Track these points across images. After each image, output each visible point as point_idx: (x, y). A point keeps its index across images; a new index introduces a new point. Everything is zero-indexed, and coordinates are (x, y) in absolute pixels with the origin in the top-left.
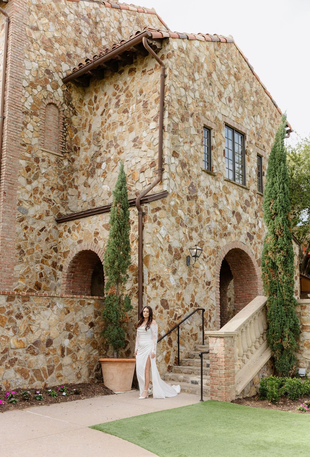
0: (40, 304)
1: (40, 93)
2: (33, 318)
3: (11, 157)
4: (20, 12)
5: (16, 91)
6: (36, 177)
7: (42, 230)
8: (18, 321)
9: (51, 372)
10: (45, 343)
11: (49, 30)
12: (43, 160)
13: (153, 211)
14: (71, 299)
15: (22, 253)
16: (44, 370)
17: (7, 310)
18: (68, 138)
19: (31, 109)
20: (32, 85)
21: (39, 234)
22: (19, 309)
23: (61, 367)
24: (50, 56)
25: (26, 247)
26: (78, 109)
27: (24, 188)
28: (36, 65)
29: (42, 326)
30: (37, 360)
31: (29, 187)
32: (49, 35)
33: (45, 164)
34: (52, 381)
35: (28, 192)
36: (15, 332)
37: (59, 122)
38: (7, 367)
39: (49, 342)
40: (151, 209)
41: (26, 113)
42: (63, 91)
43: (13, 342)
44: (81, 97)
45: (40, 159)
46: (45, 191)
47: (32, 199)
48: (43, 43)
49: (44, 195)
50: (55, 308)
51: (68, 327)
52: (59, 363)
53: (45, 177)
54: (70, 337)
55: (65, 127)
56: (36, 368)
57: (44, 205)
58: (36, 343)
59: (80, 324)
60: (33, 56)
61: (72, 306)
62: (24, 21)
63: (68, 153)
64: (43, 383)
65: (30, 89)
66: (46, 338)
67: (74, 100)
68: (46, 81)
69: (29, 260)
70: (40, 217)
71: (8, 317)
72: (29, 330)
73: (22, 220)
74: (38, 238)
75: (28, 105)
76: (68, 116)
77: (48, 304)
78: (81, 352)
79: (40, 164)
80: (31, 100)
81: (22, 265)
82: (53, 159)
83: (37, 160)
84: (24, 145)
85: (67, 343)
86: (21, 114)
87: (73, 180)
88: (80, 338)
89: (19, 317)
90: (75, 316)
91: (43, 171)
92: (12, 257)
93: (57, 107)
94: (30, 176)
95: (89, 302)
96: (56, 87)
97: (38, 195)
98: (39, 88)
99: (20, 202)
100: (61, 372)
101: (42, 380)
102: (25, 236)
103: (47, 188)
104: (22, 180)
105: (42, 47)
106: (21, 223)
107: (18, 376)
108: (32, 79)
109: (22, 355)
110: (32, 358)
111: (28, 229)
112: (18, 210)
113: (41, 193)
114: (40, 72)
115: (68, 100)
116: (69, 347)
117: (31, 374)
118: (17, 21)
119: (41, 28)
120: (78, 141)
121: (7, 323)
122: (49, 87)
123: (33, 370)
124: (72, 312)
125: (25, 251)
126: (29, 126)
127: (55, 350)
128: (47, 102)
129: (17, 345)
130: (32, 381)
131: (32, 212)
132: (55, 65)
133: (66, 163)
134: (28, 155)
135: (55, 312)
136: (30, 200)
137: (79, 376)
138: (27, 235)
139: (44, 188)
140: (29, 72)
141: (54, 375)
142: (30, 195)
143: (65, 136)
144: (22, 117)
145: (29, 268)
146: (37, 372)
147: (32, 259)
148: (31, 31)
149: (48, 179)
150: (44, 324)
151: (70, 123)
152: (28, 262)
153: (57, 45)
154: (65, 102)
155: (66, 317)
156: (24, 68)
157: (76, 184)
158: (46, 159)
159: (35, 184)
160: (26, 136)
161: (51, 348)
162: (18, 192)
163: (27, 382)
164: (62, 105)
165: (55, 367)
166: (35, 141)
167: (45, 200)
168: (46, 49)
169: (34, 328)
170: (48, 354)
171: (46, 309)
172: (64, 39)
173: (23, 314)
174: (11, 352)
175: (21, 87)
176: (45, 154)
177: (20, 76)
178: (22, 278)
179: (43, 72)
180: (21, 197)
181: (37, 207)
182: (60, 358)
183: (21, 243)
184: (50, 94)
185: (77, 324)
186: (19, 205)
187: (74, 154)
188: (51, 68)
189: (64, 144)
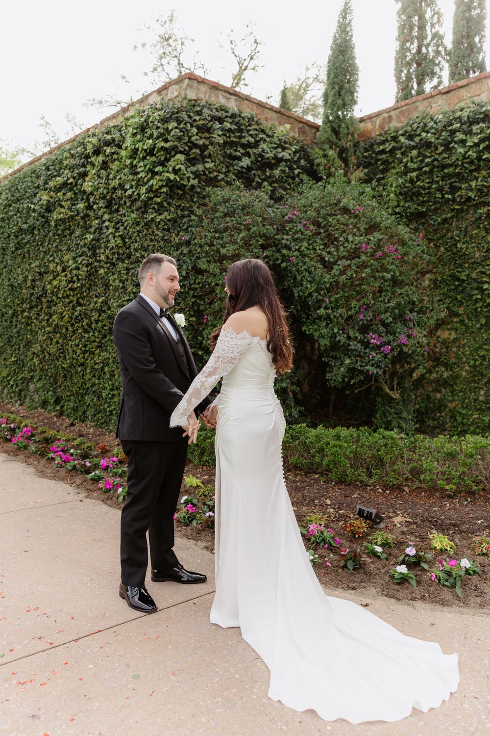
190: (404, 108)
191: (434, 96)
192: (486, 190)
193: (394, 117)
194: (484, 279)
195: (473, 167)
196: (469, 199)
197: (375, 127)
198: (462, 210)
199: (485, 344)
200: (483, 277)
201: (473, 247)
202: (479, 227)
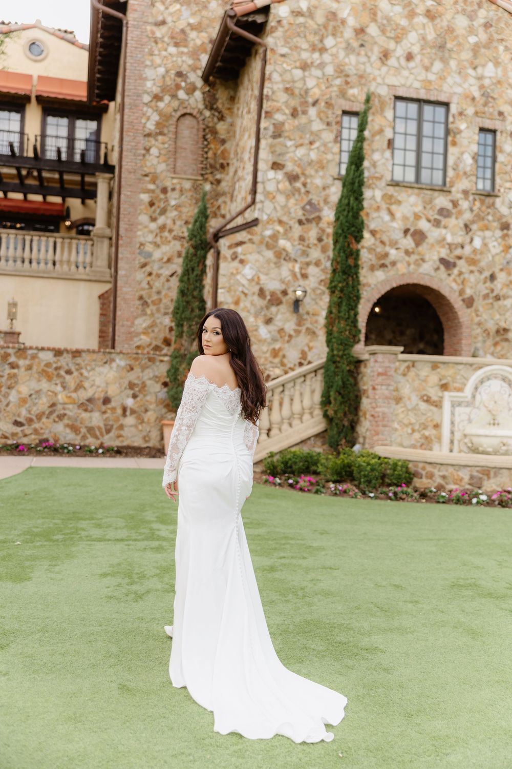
0: (94, 360)
1: (168, 105)
2: (85, 373)
3: (129, 193)
4: (139, 9)
5: (135, 111)
6: (163, 212)
7: (172, 275)
8: (68, 377)
9: (108, 431)
10: (101, 401)
11: (182, 18)
12: (173, 190)
13: (230, 247)
14: (135, 356)
15: (145, 304)
16: (99, 428)
17: (55, 365)
18: (210, 154)
19: (156, 128)
20: (157, 98)
21: (168, 280)
22: (68, 365)
23: (121, 427)
24: (182, 53)
25: (150, 296)
26: (227, 112)
27: (146, 227)
28: (162, 70)
29: (97, 383)
30: (91, 418)
31: (153, 226)
32: (182, 24)
33: (176, 194)
34: (110, 440)
35: (151, 232)
36: (64, 388)
37: (198, 135)
38: (55, 421)
39: (107, 401)
40: (228, 244)
41: (149, 135)
42: (204, 93)
43: (61, 398)
44: (232, 93)
45: (169, 189)
46: (176, 227)
47: (158, 240)
48: (172, 38)
49: (174, 233)
50: (114, 365)
51: (131, 386)
52: (120, 423)
53: (176, 209)
54: (135, 396)
55: (206, 140)
56: (90, 425)
57: (174, 245)
58: (90, 400)
59: (149, 383)
60: (158, 60)
61: (137, 363)
62: (145, 19)
63: (212, 173)
64: (99, 442)
65: (153, 104)
66: (102, 395)
67: (220, 101)
68: (178, 87)
69: (154, 311)
70: (169, 260)
71: (55, 373)
72: (79, 387)
73: (144, 266)
74: (167, 285)
75: (151, 126)
76: (210, 125)
77: (105, 360)
78: (149, 413)
79: (169, 194)
80: (155, 117)
81: (145, 318)
82: (187, 185)
83: (164, 191)
84: (146, 175)
85: (130, 402)
86: (142, 138)
87: (219, 207)
88: (148, 398)
89: (69, 372)
90: (141, 375)
91: (173, 203)
92: (132, 309)
93: (194, 117)
94: (154, 212)
95: (162, 358)
96: (191, 90)
97: (166, 234)
98: (167, 98)
99: (142, 244)
100: (122, 432)
101: (97, 438)
102: (148, 283)
103: (178, 223)
104: (144, 218)
105: (172, 44)
106: (144, 269)
107: (68, 430)
108: (156, 90)
109: (72, 411)
110: (85, 415)
111: (153, 276)
112: (139, 254)
113: (170, 231)
114: (167, 79)
115: (211, 104)
116: (132, 407)
117: (83, 430)
118: (136, 23)
119: (169, 19)
120: (226, 155)
121: (55, 378)
122: (182, 94)
123: (86, 427)
124: (137, 370)
125: (149, 301)
126: (154, 151)
127: (114, 409)
128: (179, 114)
129: (66, 400)
130: (84, 438)
131: (157, 254)
132: (190, 62)
133: (208, 187)
134: (152, 187)
135: (115, 369)
136: (155, 240)
137: (147, 439)
138: (151, 283)
139: (174, 223)
140: (152, 82)
141: (112, 434)
142: (154, 234)
143: (206, 153)
144: (144, 142)
145: (154, 321)
146: (90, 430)
147: (158, 310)
148: (155, 28)
149: (180, 212)
150: (99, 381)
151: (214, 132)
152: (152, 314)
153: (193, 35)
154: (206, 107)
155: (129, 374)
156: (146, 79)
157: (223, 212)
158: (178, 187)
159: (161, 220)
160: (148, 164)
161: (109, 406)
162: (139, 233)
163: (79, 438)
164: (201, 113)
165: (115, 427)
166: (162, 167)
167: (175, 238)
168: (177, 45)
169: (86, 384)
170: (105, 412)
171: (102, 366)
172: (205, 22)
173: (73, 369)
174: (59, 407)
175: (141, 105)
176: (175, 181)
177: (141, 92)
178: (145, 332)
179: (173, 76)
180: (142, 239)
181: (165, 248)
182: (121, 418)
183: (144, 293)
184: (182, 102)
185: (143, 383)
186: (139, 248)
187: (221, 173)
188: (185, 69)
189: (205, 162)
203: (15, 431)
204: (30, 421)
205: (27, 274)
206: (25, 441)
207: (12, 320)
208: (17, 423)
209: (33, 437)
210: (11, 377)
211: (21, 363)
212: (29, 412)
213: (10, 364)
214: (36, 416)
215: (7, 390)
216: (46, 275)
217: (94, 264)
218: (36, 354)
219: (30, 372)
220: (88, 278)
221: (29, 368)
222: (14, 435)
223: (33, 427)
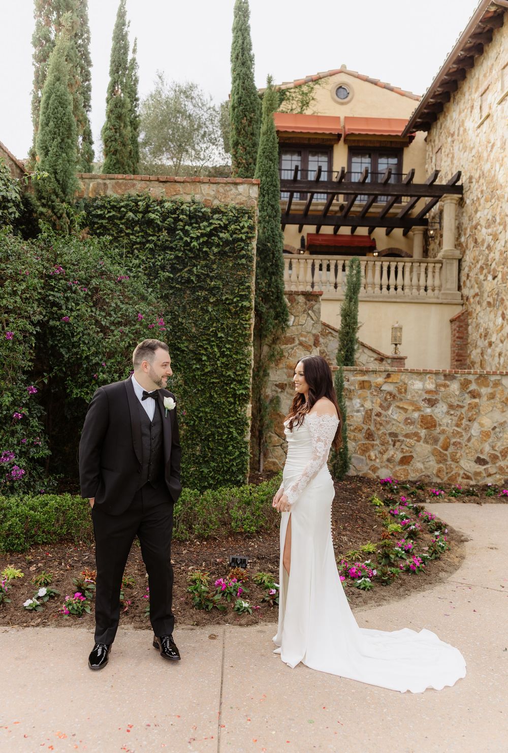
190: (120, 181)
191: (151, 181)
192: (203, 277)
193: (110, 186)
194: (202, 352)
195: (192, 255)
196: (189, 281)
197: (88, 188)
198: (180, 290)
199: (201, 407)
200: (200, 350)
201: (190, 323)
202: (196, 307)
203: (478, 470)
204: (495, 458)
205: (381, 300)
206: (490, 482)
207: (396, 345)
208: (480, 461)
209: (498, 476)
210: (472, 407)
211: (484, 391)
212: (493, 448)
213: (470, 392)
214: (501, 453)
215: (468, 423)
216: (398, 300)
217: (444, 286)
218: (499, 380)
219: (492, 401)
220: (440, 301)
221: (492, 396)
222: (477, 474)
223: (497, 465)
